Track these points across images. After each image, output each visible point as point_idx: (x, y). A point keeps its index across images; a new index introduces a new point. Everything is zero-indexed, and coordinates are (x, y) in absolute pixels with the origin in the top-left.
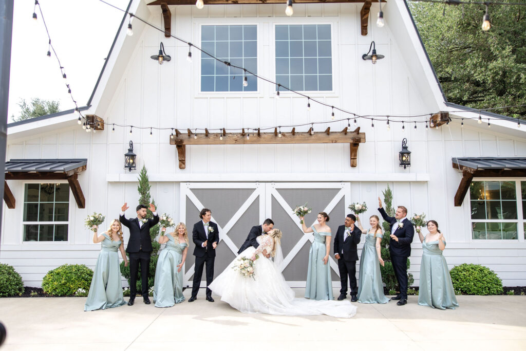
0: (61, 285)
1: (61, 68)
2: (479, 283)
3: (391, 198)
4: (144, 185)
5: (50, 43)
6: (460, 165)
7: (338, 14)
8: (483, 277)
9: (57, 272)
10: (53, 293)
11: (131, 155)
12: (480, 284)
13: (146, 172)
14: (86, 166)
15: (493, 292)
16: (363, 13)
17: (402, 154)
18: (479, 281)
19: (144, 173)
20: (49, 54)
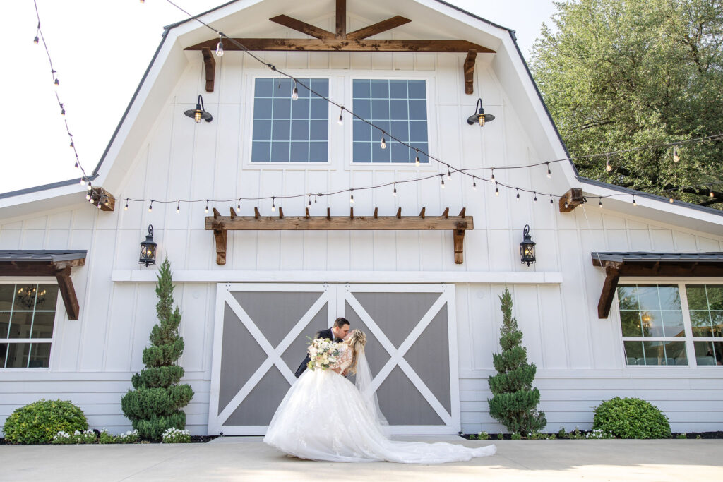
0: (32, 427)
1: (53, 71)
2: (636, 421)
3: (511, 304)
4: (165, 286)
5: (39, 27)
6: (602, 261)
7: (434, 66)
8: (641, 413)
9: (28, 409)
10: (19, 440)
11: (149, 244)
12: (638, 424)
13: (169, 266)
14: (84, 260)
15: (656, 434)
16: (467, 66)
17: (524, 246)
18: (636, 418)
19: (166, 268)
20: (36, 40)
